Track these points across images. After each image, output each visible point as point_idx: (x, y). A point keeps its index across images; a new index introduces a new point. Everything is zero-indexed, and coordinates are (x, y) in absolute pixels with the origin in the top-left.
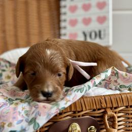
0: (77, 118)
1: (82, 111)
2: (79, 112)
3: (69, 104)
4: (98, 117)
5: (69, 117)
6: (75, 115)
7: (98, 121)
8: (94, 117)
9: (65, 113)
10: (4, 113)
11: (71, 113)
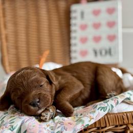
1: (106, 127)
2: (102, 128)
3: (93, 122)
9: (89, 129)
10: (30, 126)
11: (95, 129)
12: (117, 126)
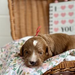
0: (62, 72)
1: (65, 68)
2: (63, 69)
4: (73, 71)
5: (58, 72)
6: (61, 70)
7: (73, 74)
8: (71, 71)
9: (56, 69)
11: (59, 69)
12: (71, 68)
